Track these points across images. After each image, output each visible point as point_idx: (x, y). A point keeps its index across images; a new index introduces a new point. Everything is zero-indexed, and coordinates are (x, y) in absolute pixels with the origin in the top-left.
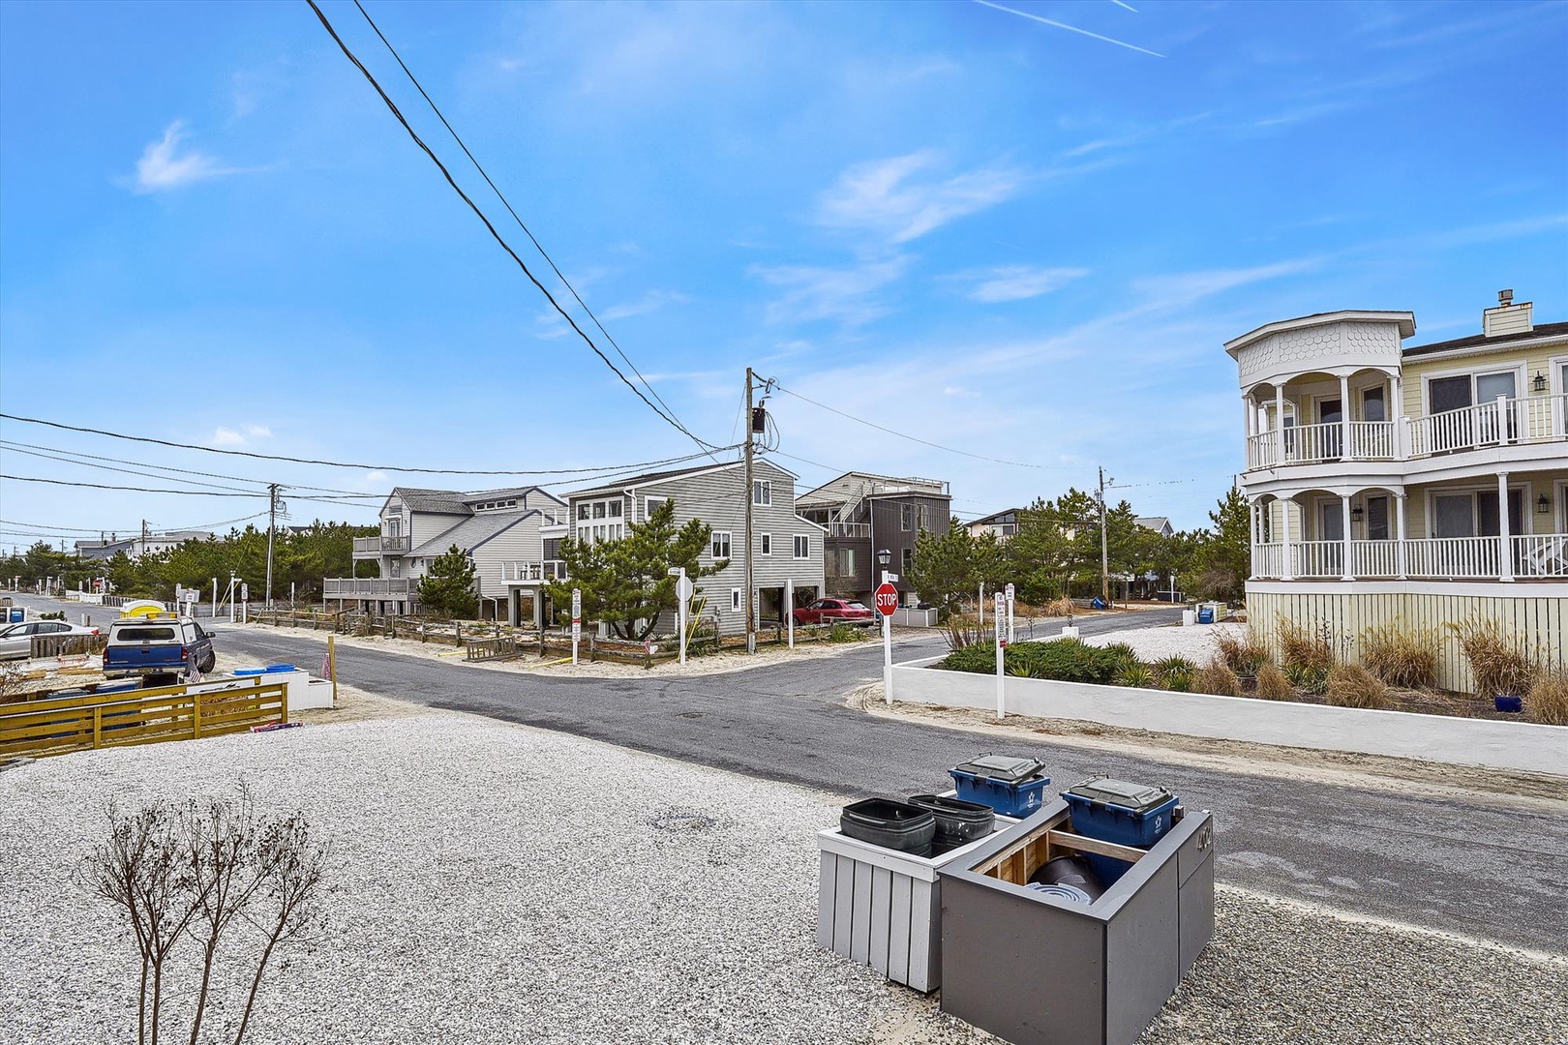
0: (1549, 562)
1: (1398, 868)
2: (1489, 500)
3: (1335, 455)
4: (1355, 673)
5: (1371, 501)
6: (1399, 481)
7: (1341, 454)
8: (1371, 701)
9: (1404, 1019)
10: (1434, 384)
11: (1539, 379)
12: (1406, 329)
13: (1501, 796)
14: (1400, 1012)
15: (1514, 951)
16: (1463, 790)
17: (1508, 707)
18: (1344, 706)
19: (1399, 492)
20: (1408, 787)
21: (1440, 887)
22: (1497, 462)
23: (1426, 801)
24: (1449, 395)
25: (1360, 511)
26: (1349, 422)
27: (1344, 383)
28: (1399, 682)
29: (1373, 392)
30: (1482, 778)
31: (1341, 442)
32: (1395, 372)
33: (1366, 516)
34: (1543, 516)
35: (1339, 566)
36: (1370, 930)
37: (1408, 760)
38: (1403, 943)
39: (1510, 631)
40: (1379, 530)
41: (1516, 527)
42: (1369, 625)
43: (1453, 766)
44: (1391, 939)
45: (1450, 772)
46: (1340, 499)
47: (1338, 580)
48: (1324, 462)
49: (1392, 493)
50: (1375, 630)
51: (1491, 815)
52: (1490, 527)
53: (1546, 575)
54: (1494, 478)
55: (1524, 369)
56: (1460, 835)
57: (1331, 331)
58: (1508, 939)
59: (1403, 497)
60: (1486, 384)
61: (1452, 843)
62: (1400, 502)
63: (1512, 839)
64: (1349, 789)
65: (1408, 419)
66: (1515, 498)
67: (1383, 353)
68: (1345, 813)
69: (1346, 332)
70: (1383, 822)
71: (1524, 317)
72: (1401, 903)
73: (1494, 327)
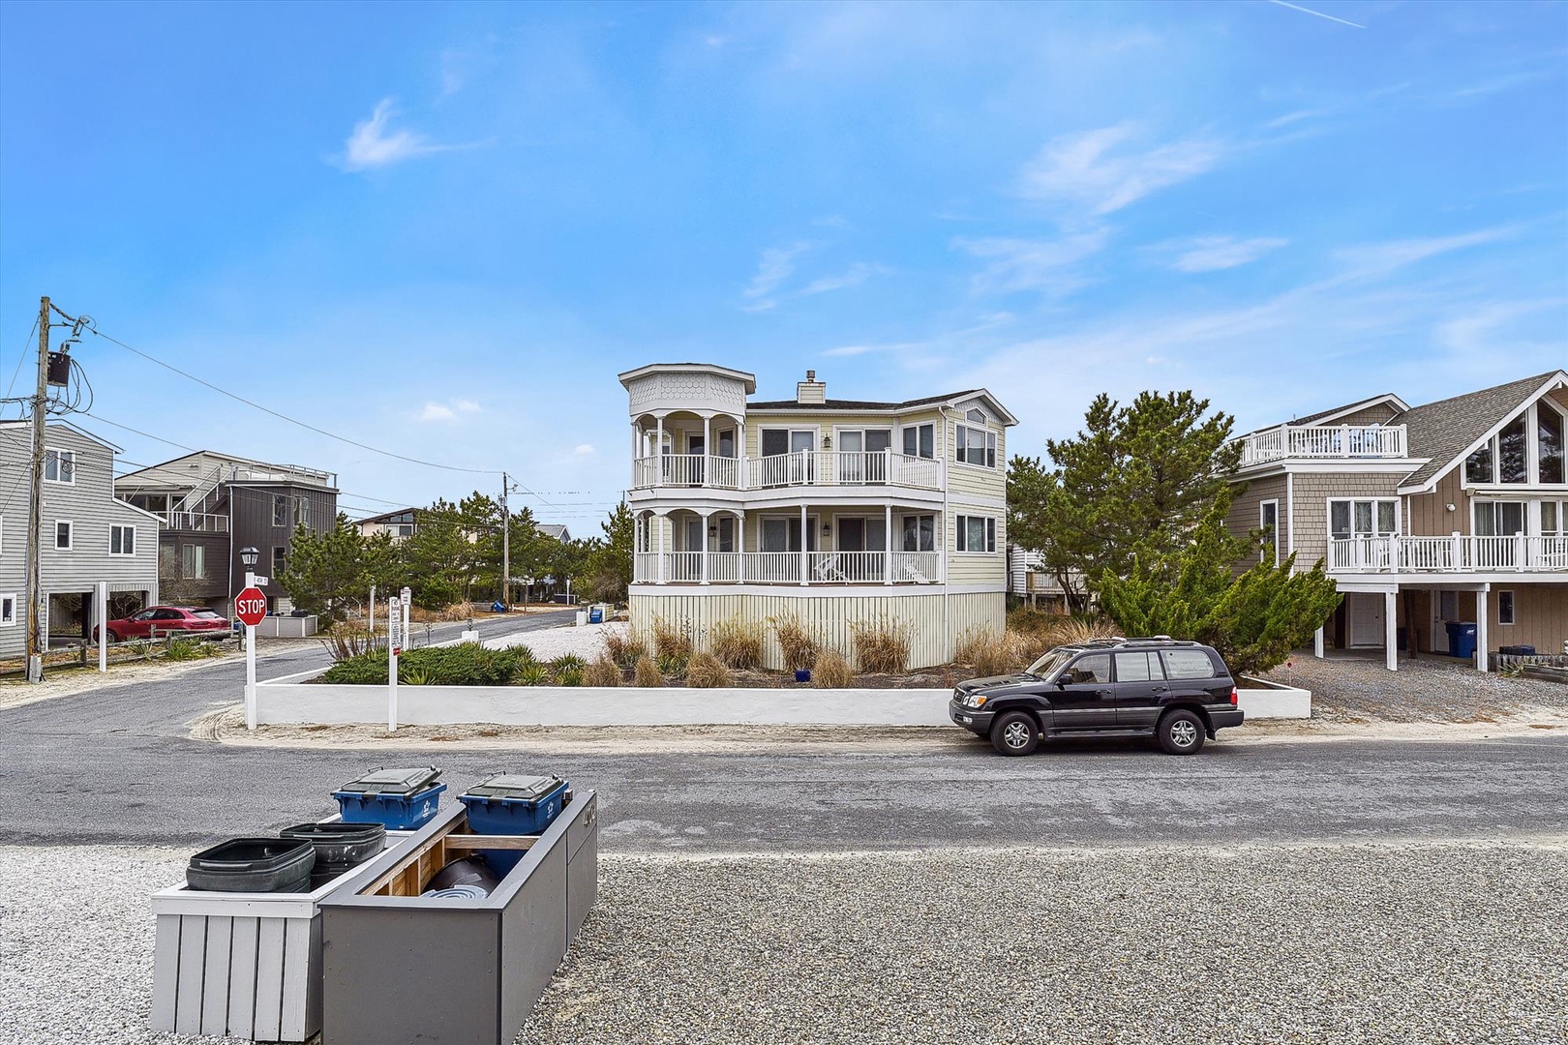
0: (829, 571)
1: (731, 811)
2: (795, 524)
3: (698, 481)
4: (707, 659)
5: (722, 520)
6: (740, 507)
7: (703, 481)
8: (717, 682)
9: (735, 927)
10: (765, 432)
11: (827, 439)
12: (750, 388)
13: (797, 745)
14: (732, 923)
15: (802, 856)
16: (775, 744)
17: (803, 679)
18: (699, 687)
19: (741, 515)
20: (741, 747)
21: (758, 820)
22: (798, 496)
23: (752, 756)
24: (775, 443)
25: (715, 528)
26: (709, 456)
27: (707, 423)
28: (737, 665)
29: (726, 433)
30: (791, 734)
31: (703, 471)
32: (741, 420)
33: (718, 533)
34: (826, 538)
35: (698, 573)
36: (713, 864)
37: (741, 725)
38: (734, 869)
39: (805, 623)
40: (727, 547)
41: (810, 547)
42: (718, 620)
43: (769, 727)
44: (727, 868)
45: (767, 731)
46: (701, 517)
47: (697, 584)
48: (691, 486)
49: (735, 515)
50: (722, 624)
51: (791, 759)
52: (796, 546)
53: (826, 581)
54: (798, 509)
55: (819, 430)
56: (772, 778)
57: (699, 379)
58: (798, 848)
59: (743, 519)
60: (797, 438)
61: (766, 785)
62: (741, 522)
63: (802, 775)
64: (701, 755)
65: (748, 458)
66: (811, 523)
67: (732, 403)
68: (698, 774)
69: (709, 382)
70: (723, 777)
71: (820, 393)
72: (734, 838)
73: (803, 397)
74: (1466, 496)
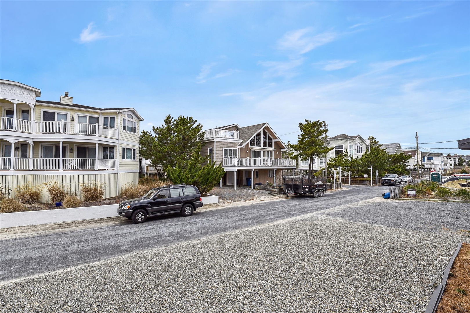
0: (72, 166)
1: (20, 261)
2: (57, 148)
3: (10, 128)
4: (11, 201)
5: (22, 145)
6: (32, 140)
7: (12, 129)
8: (17, 210)
9: (18, 309)
10: (45, 113)
11: (73, 118)
12: (38, 94)
13: (55, 230)
14: (17, 307)
15: (54, 273)
16: (45, 231)
17: (59, 205)
18: (7, 213)
19: (32, 143)
20: (27, 235)
21: (34, 262)
22: (60, 138)
23: (33, 237)
24: (49, 117)
25: (18, 148)
26: (16, 119)
27: (15, 106)
28: (28, 202)
29: (25, 111)
30: (51, 226)
31: (12, 124)
32: (33, 106)
33: (20, 150)
34: (71, 154)
36: (9, 285)
37: (29, 226)
38: (20, 285)
39: (61, 184)
40: (24, 154)
41: (64, 156)
42: (19, 185)
43: (42, 225)
44: (16, 285)
45: (42, 227)
46: (11, 143)
47: (8, 170)
48: (6, 130)
49: (29, 143)
50: (21, 186)
51: (52, 236)
52: (57, 156)
53: (71, 169)
54: (59, 142)
55: (69, 114)
56: (42, 245)
57: (12, 87)
58: (53, 270)
59: (33, 145)
60: (59, 115)
61: (39, 248)
62: (31, 146)
63: (56, 242)
64: (6, 241)
65: (36, 121)
66: (64, 148)
67: (30, 100)
68: (4, 249)
69: (17, 89)
70: (18, 248)
71: (70, 101)
72: (22, 272)
73: (63, 101)
74: (250, 149)
